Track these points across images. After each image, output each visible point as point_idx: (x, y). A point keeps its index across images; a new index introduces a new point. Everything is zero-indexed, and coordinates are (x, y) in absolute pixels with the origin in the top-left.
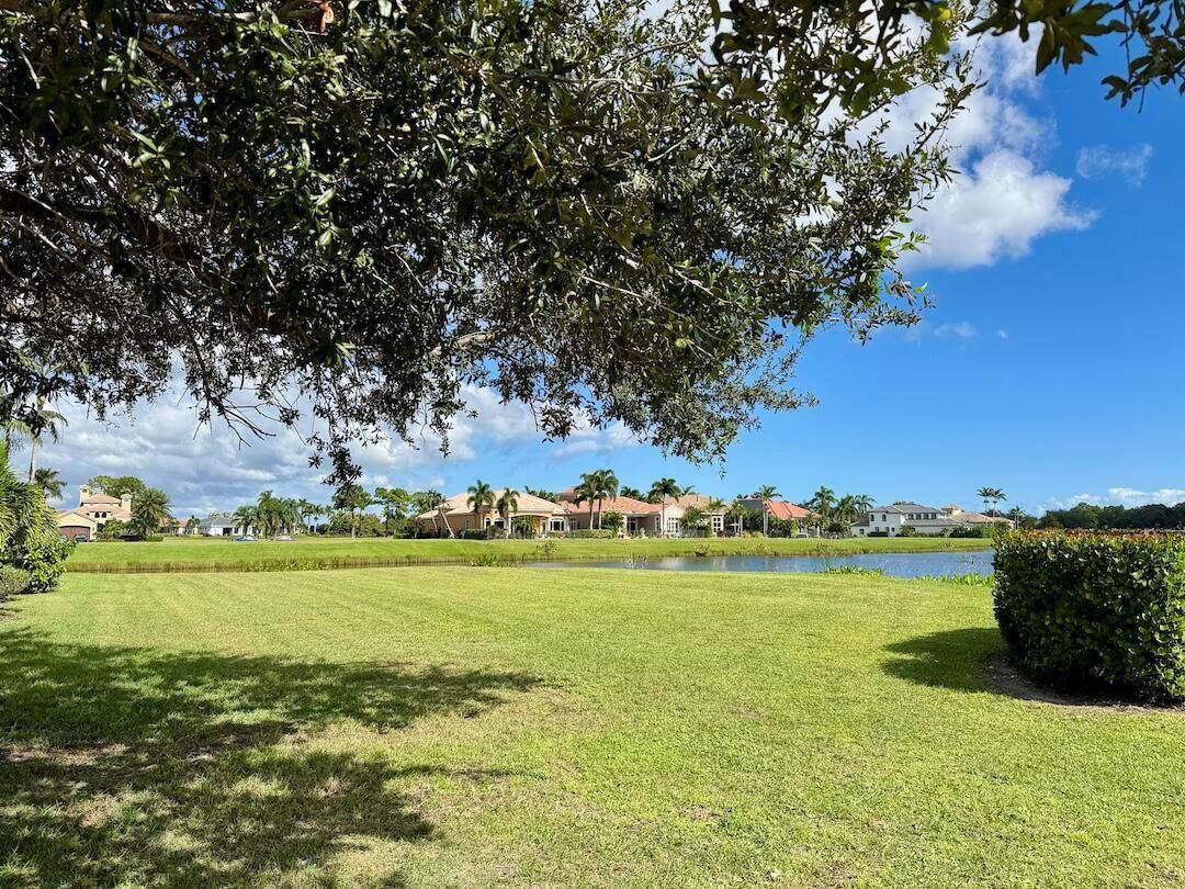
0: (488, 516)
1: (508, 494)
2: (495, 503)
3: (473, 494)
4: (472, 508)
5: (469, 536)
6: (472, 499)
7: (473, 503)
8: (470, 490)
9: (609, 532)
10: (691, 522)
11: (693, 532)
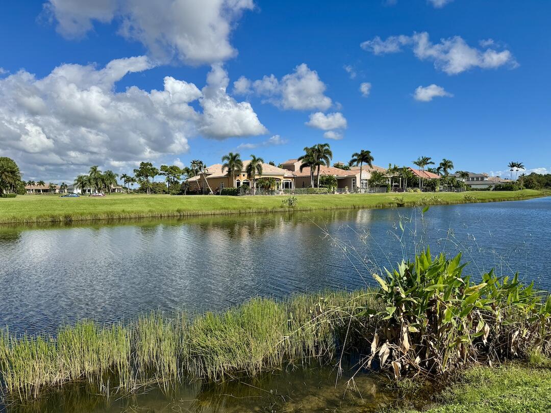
0: (238, 178)
1: (255, 160)
2: (244, 169)
3: (227, 162)
4: (225, 173)
5: (225, 193)
6: (226, 165)
7: (227, 169)
8: (224, 158)
9: (326, 189)
10: (377, 182)
11: (377, 189)
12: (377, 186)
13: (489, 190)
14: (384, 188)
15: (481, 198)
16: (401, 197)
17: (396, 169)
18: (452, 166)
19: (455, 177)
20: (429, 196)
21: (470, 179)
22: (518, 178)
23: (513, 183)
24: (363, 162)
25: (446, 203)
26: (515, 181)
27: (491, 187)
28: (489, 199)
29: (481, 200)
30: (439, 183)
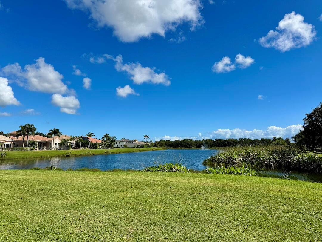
9: (31, 148)
10: (64, 144)
11: (64, 148)
13: (134, 147)
20: (93, 151)
24: (55, 134)
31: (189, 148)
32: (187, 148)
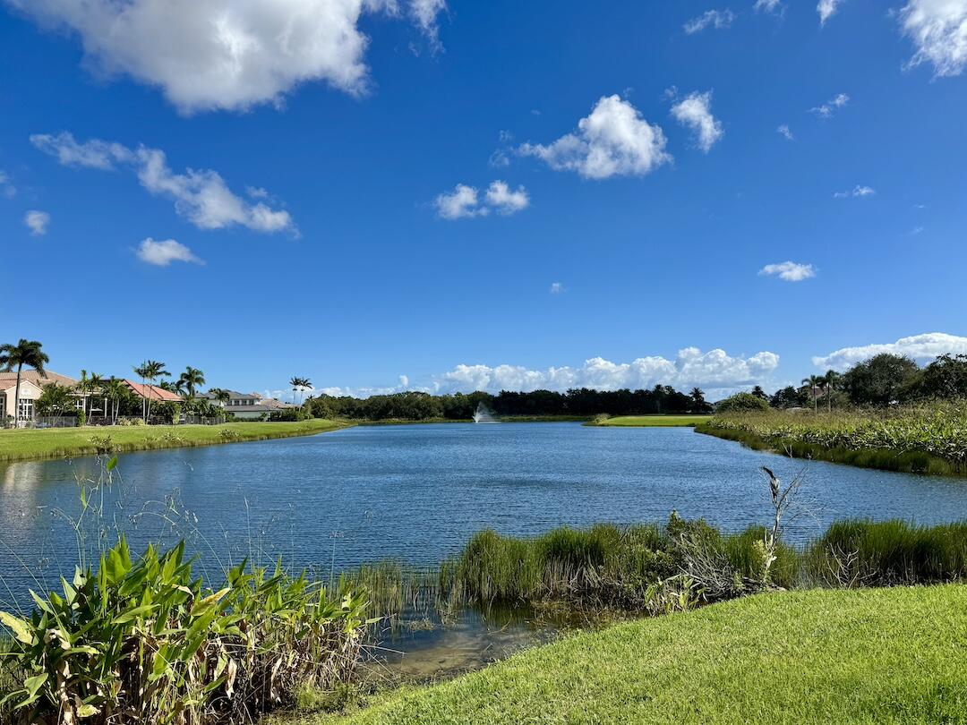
10: (54, 406)
11: (55, 420)
12: (55, 413)
13: (261, 420)
14: (72, 417)
15: (249, 434)
16: (105, 436)
17: (96, 381)
18: (203, 380)
19: (208, 398)
20: (160, 432)
21: (233, 403)
22: (303, 401)
23: (297, 409)
24: (23, 364)
25: (190, 444)
26: (300, 406)
27: (264, 415)
28: (261, 435)
29: (249, 437)
30: (178, 408)
31: (423, 418)
32: (418, 419)
